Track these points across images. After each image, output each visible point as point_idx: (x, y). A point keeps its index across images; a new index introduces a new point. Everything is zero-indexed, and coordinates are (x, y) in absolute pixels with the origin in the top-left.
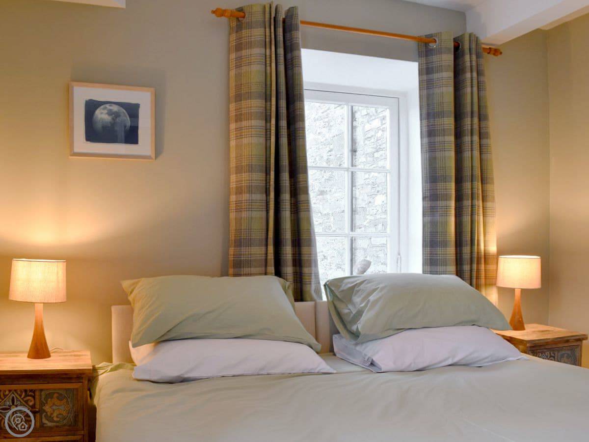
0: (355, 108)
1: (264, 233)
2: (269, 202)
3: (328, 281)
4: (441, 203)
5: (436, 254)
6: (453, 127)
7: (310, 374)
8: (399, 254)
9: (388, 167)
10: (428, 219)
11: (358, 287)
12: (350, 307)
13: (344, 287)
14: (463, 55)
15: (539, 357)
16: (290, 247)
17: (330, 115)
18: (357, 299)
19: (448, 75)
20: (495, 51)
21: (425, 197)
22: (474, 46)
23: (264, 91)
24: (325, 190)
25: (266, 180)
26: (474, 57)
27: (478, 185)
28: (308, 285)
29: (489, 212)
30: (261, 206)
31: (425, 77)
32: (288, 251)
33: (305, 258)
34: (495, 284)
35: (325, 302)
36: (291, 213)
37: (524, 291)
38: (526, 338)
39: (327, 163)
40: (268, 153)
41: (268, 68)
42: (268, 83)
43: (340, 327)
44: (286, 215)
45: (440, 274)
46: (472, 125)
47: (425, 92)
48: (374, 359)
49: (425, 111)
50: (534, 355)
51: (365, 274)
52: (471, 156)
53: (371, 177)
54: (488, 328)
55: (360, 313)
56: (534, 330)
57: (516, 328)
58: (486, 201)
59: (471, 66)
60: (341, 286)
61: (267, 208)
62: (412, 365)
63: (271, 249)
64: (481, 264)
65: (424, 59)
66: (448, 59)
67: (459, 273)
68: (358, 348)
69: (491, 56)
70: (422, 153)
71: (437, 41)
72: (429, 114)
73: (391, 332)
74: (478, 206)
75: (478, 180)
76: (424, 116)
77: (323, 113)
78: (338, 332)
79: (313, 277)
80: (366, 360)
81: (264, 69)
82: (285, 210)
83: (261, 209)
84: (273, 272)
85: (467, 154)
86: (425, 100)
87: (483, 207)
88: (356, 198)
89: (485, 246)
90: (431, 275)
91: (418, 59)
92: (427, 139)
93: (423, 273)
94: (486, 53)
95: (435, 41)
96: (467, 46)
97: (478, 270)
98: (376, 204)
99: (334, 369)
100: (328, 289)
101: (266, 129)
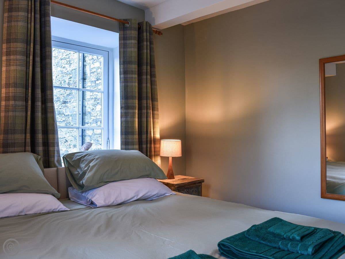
0: (86, 55)
1: (24, 125)
2: (28, 106)
3: (65, 155)
4: (130, 111)
5: (128, 139)
6: (137, 70)
7: (53, 212)
8: (108, 139)
9: (102, 90)
10: (124, 119)
11: (83, 158)
12: (79, 170)
13: (75, 158)
14: (143, 32)
15: (182, 193)
16: (41, 135)
17: (70, 58)
18: (83, 165)
19: (134, 42)
20: (159, 32)
21: (122, 107)
22: (148, 28)
23: (26, 38)
24: (67, 100)
25: (26, 93)
26: (148, 34)
27: (150, 102)
28: (52, 158)
29: (156, 116)
30: (22, 109)
31: (122, 42)
32: (40, 137)
33: (51, 141)
34: (159, 155)
35: (63, 168)
36: (42, 114)
37: (174, 158)
38: (175, 183)
39: (68, 85)
40: (27, 76)
41: (29, 25)
42: (29, 34)
43: (72, 182)
44: (39, 115)
45: (130, 150)
46: (147, 69)
47: (122, 50)
48: (93, 200)
49: (122, 60)
50: (179, 192)
51: (89, 150)
52: (147, 86)
53: (94, 94)
54: (155, 179)
55: (84, 173)
56: (179, 178)
57: (170, 178)
58: (154, 111)
59: (147, 39)
60: (73, 158)
61: (26, 110)
62: (115, 202)
63: (28, 136)
64: (152, 144)
65: (122, 32)
66: (134, 33)
67: (141, 150)
68: (83, 194)
69: (157, 35)
70: (120, 83)
71: (129, 23)
72: (124, 62)
73: (103, 184)
74: (150, 113)
75: (150, 99)
76: (122, 62)
77: (66, 55)
78: (71, 186)
79: (56, 153)
80: (88, 201)
81: (26, 26)
82: (38, 112)
83: (22, 111)
84: (30, 150)
85: (144, 85)
86: (122, 54)
87: (153, 114)
88: (85, 107)
89: (154, 134)
90: (126, 151)
91: (119, 31)
92: (123, 75)
93: (121, 150)
94: (155, 33)
95: (128, 23)
96: (145, 28)
97: (150, 148)
98: (97, 110)
99: (69, 208)
100: (65, 160)
101: (27, 62)
